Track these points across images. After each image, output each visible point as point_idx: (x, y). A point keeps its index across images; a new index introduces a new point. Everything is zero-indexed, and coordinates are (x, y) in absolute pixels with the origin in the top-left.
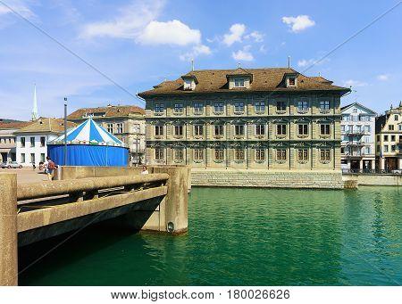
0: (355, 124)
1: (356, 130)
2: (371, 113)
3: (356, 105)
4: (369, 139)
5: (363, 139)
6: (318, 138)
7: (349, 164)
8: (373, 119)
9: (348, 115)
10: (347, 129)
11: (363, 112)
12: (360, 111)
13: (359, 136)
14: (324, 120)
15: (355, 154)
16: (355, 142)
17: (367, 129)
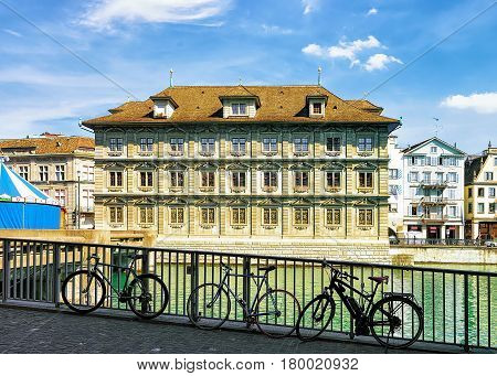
0: (434, 169)
1: (434, 180)
2: (459, 154)
3: (435, 140)
4: (455, 194)
5: (446, 193)
6: (355, 193)
7: (425, 232)
8: (461, 163)
9: (422, 156)
10: (422, 177)
11: (447, 152)
12: (441, 151)
13: (440, 190)
14: (364, 166)
15: (434, 216)
16: (433, 198)
17: (451, 178)
